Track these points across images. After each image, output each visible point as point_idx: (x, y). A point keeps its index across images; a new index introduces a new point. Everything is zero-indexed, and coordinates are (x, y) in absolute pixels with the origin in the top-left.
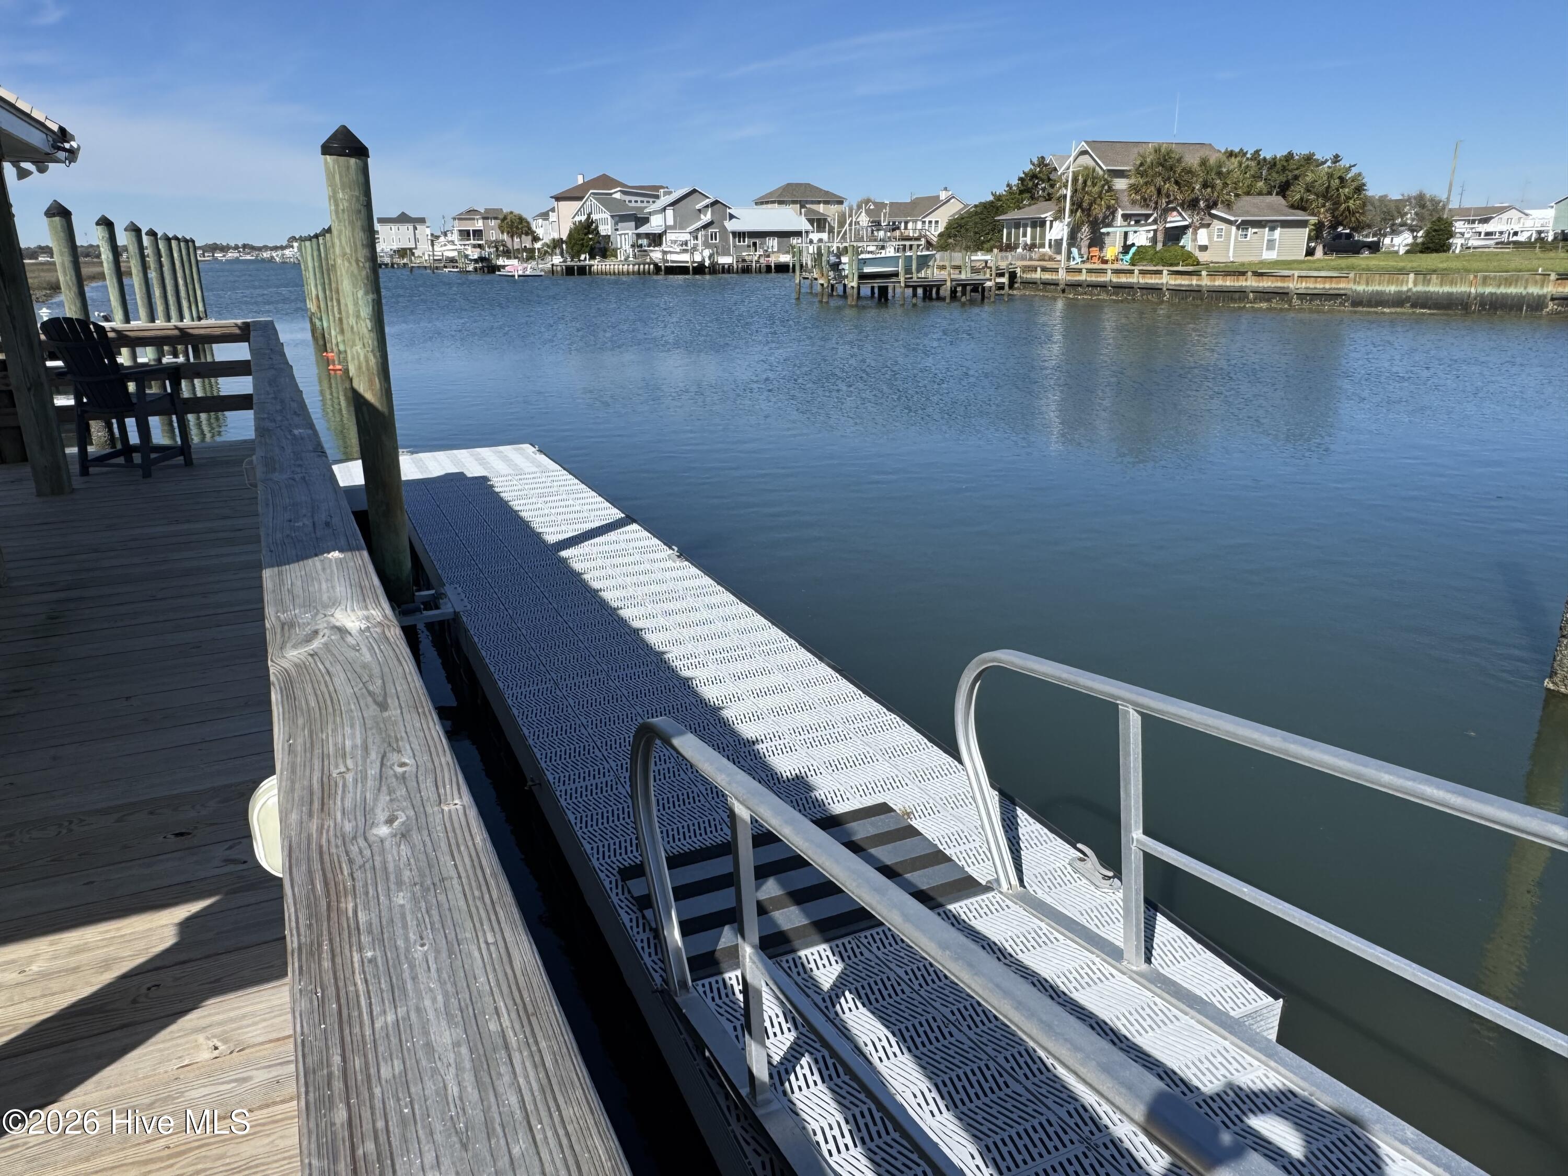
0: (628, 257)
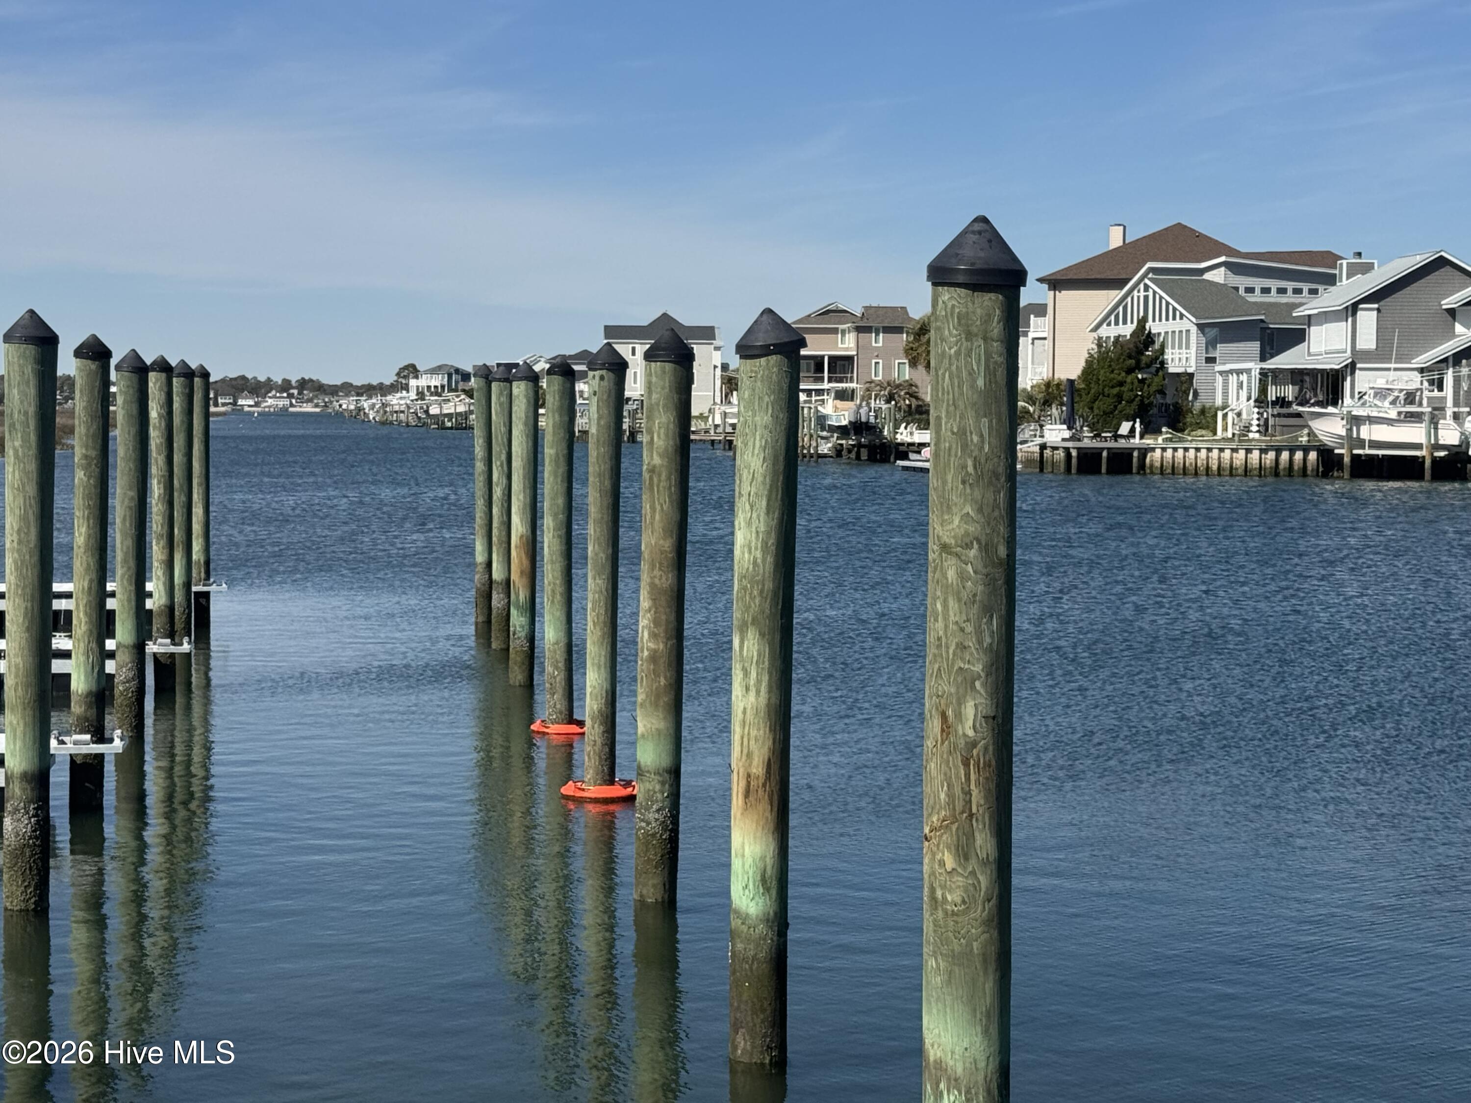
0: (1247, 428)
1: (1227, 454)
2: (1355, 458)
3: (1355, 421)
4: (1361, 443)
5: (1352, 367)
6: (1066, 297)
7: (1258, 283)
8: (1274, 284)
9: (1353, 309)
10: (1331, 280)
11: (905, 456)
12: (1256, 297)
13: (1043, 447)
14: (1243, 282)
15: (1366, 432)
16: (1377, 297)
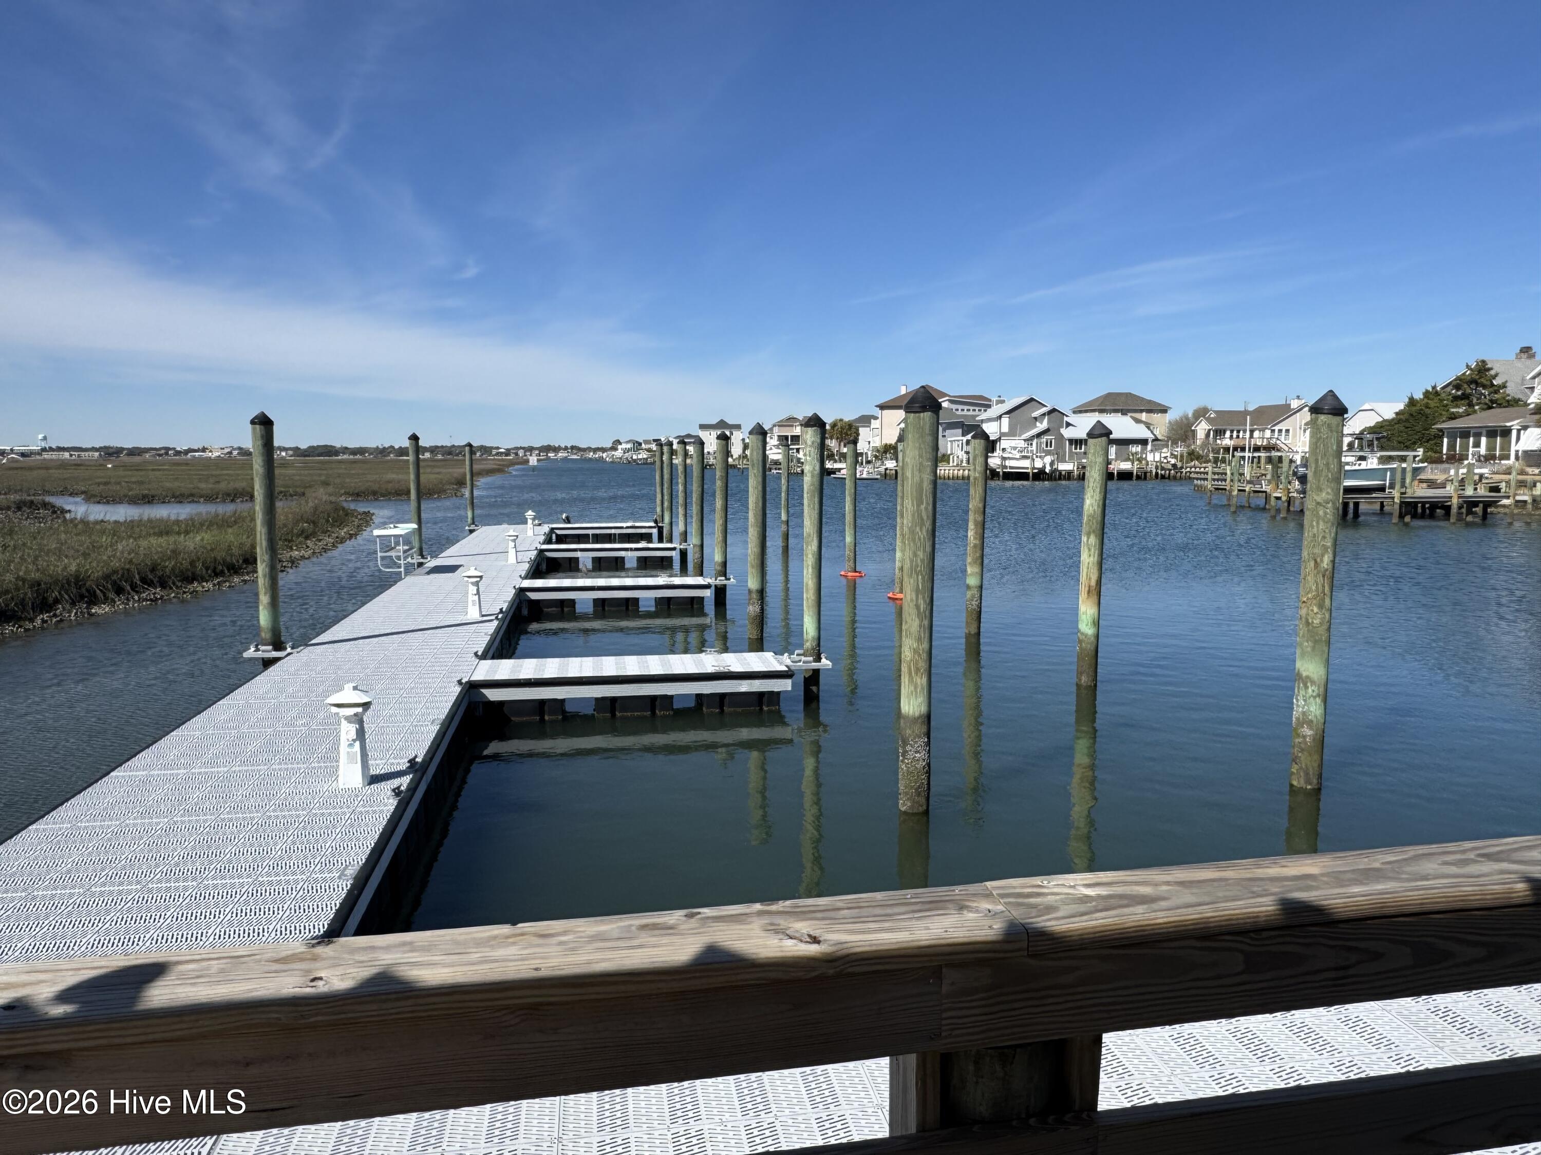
0: (962, 461)
1: (956, 472)
2: (1004, 473)
3: (1004, 459)
4: (1006, 467)
5: (1000, 439)
6: (886, 412)
7: (960, 407)
8: (966, 408)
9: (1000, 417)
10: (989, 406)
11: (834, 473)
12: (959, 413)
13: (886, 469)
14: (954, 407)
15: (1008, 463)
16: (1009, 412)
